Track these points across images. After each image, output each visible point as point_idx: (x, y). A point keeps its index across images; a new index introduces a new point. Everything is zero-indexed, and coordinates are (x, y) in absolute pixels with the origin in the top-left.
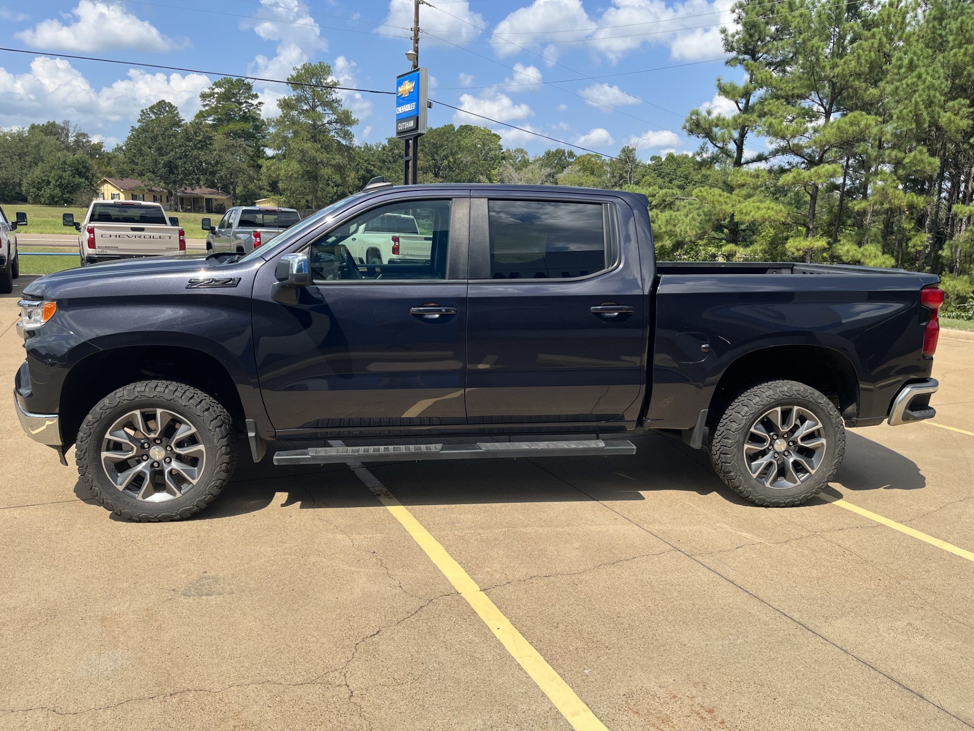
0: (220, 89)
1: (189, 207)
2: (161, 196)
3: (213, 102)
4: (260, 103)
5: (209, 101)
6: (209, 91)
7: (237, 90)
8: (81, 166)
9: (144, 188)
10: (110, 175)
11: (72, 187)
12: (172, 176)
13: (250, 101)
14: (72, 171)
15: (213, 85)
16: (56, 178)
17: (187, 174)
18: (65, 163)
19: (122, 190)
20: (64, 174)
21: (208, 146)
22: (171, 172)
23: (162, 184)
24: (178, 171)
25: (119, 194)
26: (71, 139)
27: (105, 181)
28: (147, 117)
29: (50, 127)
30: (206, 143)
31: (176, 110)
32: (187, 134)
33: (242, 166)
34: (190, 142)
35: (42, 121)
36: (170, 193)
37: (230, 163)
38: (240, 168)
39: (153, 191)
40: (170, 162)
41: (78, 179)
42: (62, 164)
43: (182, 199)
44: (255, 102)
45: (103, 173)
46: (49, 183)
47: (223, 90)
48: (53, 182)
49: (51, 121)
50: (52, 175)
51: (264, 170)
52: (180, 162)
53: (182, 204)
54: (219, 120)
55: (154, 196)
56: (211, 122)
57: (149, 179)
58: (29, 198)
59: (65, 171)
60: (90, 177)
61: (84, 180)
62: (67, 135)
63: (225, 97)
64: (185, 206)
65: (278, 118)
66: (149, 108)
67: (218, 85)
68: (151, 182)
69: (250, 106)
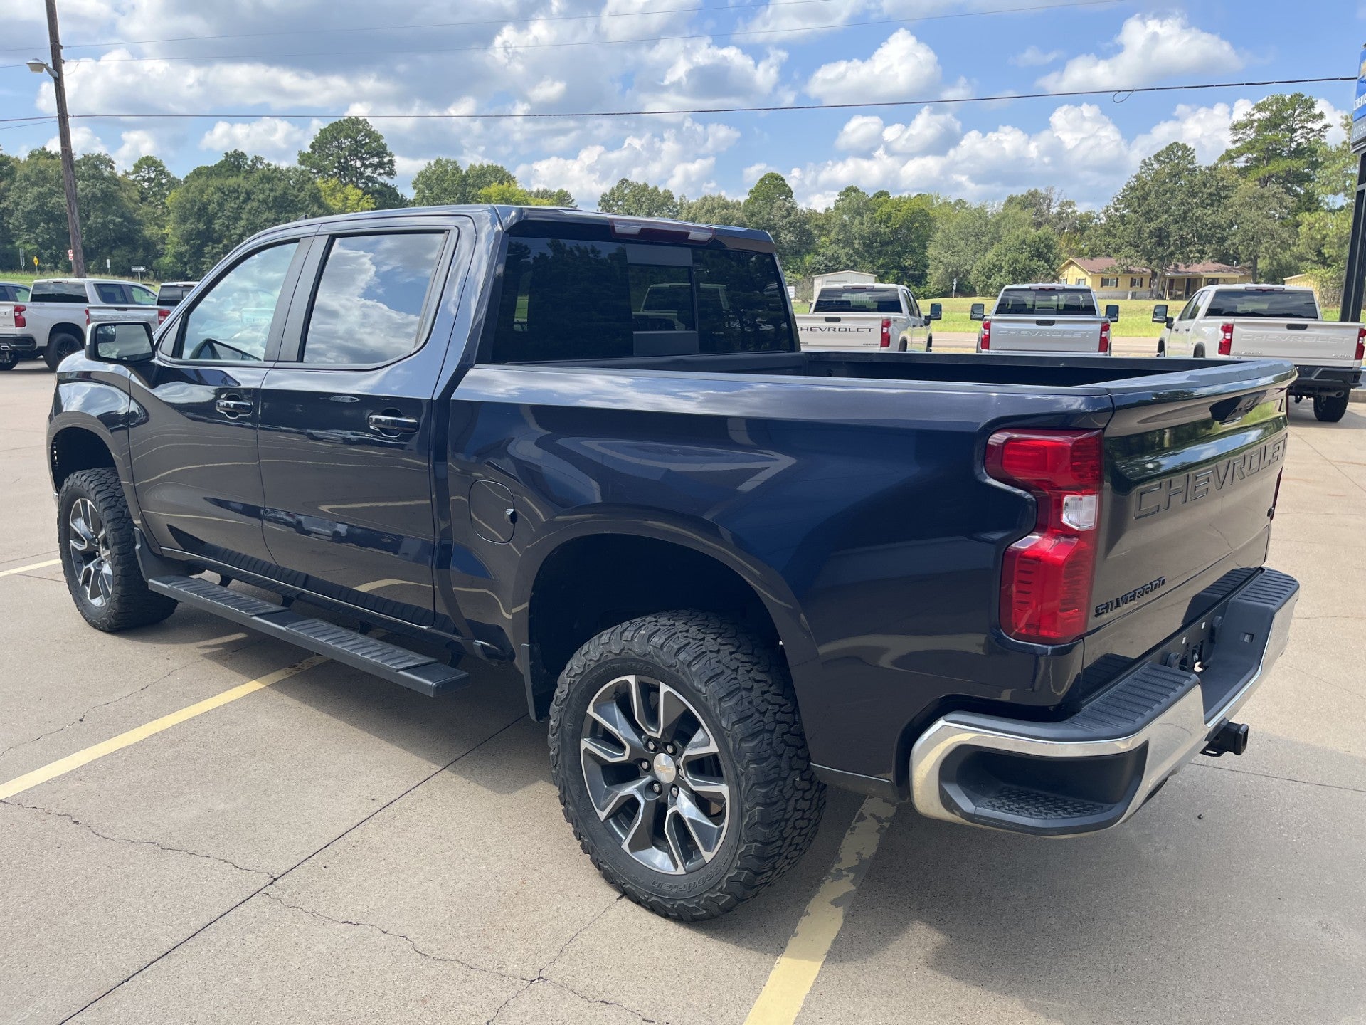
0: (1263, 114)
1: (1180, 293)
2: (1142, 279)
3: (1249, 135)
4: (1326, 127)
5: (1243, 133)
6: (1245, 118)
7: (1290, 111)
8: (1042, 245)
9: (1118, 269)
10: (1080, 254)
11: (1027, 272)
12: (1160, 249)
13: (1310, 125)
14: (1030, 252)
15: (1253, 109)
16: (1010, 262)
17: (1183, 244)
18: (1024, 242)
19: (1090, 274)
20: (1021, 256)
21: (1222, 201)
22: (1159, 244)
23: (1143, 261)
24: (1169, 241)
25: (1085, 279)
26: (1054, 210)
27: (1071, 263)
28: (1149, 169)
29: (1030, 197)
30: (1218, 198)
31: (1192, 153)
32: (1191, 187)
33: (1270, 227)
34: (1194, 197)
35: (1020, 191)
36: (1154, 274)
37: (1252, 222)
38: (1268, 229)
39: (1131, 272)
40: (1160, 229)
41: (1036, 263)
42: (1020, 244)
43: (1172, 281)
44: (1317, 126)
45: (1071, 252)
46: (1001, 269)
47: (1267, 114)
48: (1006, 267)
49: (1033, 190)
50: (1007, 258)
51: (1303, 229)
52: (1173, 228)
53: (1171, 287)
54: (1256, 159)
55: (1132, 279)
56: (1243, 165)
57: (1126, 256)
58: (977, 288)
59: (1022, 253)
60: (1052, 259)
61: (1043, 262)
62: (1049, 206)
63: (1272, 124)
64: (1174, 291)
65: (1340, 146)
66: (1155, 157)
67: (1259, 108)
68: (1129, 260)
69: (1308, 133)
